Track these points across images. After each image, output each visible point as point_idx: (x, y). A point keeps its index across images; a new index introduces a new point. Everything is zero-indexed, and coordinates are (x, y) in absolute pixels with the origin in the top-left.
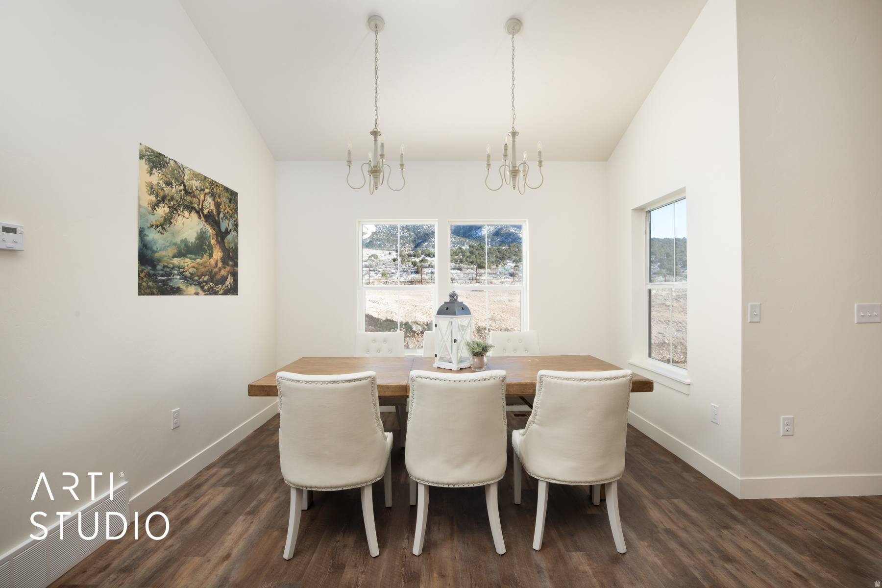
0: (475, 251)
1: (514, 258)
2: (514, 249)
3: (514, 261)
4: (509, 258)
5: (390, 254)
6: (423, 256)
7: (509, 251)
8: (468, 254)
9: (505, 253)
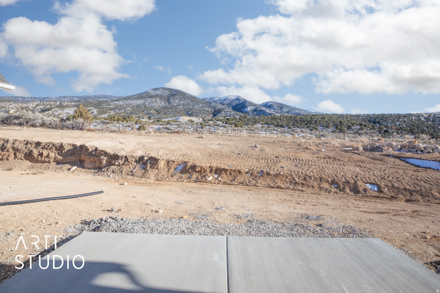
0: (242, 118)
1: (261, 122)
2: (262, 118)
3: (261, 124)
4: (259, 122)
5: (199, 119)
6: (215, 121)
7: (259, 118)
8: (238, 120)
9: (257, 120)
